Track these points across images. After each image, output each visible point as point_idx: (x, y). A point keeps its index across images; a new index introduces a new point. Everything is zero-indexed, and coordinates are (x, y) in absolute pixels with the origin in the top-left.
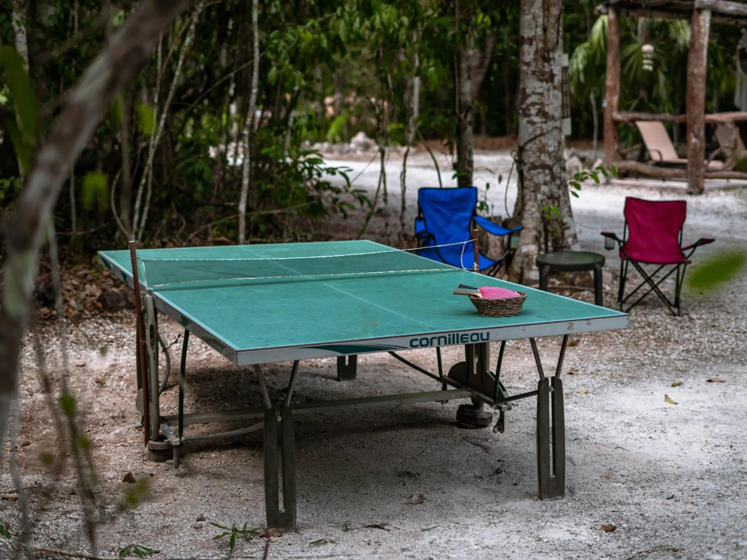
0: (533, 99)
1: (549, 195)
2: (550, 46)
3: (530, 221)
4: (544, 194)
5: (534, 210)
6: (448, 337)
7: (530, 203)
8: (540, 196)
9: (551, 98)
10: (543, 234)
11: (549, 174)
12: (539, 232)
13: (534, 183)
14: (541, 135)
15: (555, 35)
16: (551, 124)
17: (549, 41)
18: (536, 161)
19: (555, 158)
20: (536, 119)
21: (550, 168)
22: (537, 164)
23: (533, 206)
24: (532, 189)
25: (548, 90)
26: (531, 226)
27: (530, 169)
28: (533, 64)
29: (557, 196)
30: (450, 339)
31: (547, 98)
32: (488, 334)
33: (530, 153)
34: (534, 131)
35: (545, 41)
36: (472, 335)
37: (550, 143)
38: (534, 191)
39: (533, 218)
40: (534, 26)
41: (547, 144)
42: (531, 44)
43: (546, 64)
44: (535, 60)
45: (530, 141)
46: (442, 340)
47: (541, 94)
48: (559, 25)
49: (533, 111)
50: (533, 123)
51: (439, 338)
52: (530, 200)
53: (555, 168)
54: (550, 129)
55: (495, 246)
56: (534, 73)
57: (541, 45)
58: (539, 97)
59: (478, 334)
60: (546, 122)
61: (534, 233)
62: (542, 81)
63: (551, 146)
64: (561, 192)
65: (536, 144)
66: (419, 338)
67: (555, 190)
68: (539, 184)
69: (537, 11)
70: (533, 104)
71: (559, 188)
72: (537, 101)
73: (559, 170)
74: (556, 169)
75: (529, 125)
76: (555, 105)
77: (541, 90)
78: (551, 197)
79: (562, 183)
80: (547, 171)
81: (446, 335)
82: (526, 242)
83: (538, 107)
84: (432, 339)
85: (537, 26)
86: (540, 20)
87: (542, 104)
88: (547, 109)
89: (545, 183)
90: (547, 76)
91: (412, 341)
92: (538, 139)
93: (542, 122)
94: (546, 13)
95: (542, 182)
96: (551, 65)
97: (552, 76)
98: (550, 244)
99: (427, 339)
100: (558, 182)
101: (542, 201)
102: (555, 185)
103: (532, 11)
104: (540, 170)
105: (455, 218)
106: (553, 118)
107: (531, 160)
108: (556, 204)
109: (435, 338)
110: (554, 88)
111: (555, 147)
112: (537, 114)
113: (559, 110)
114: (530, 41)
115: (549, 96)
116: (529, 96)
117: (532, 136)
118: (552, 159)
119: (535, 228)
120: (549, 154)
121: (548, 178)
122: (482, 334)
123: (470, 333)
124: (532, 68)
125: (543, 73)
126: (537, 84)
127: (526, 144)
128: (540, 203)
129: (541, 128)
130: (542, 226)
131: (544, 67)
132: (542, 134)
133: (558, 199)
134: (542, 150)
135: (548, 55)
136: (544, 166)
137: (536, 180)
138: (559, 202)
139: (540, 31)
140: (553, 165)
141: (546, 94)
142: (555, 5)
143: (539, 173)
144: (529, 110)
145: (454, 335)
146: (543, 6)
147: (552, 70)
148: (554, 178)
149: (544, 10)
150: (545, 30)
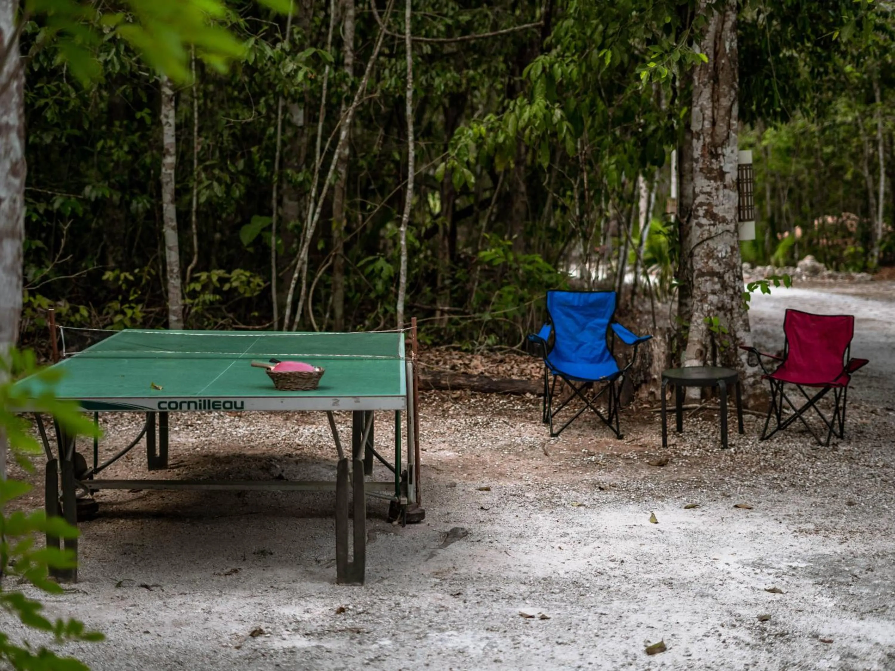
0: (701, 198)
1: (720, 305)
2: (718, 140)
3: (695, 333)
4: (711, 304)
5: (699, 321)
6: (198, 403)
7: (696, 314)
8: (706, 306)
9: (721, 198)
10: (710, 349)
11: (719, 282)
12: (705, 346)
13: (701, 291)
14: (708, 239)
15: (725, 128)
16: (721, 227)
17: (717, 136)
18: (703, 267)
19: (727, 264)
20: (704, 221)
21: (721, 276)
22: (704, 270)
23: (700, 317)
24: (699, 298)
25: (717, 189)
26: (696, 339)
27: (698, 276)
28: (701, 160)
29: (729, 307)
30: (200, 405)
31: (715, 197)
32: (242, 403)
33: (698, 258)
34: (702, 234)
35: (712, 135)
36: (225, 403)
37: (719, 248)
38: (701, 301)
39: (698, 330)
40: (701, 119)
41: (716, 249)
42: (699, 139)
43: (714, 161)
44: (702, 155)
45: (698, 244)
46: (192, 405)
47: (709, 194)
48: (730, 117)
49: (701, 212)
50: (700, 225)
51: (189, 403)
52: (697, 311)
53: (726, 276)
54: (720, 231)
55: (659, 360)
56: (701, 170)
57: (708, 140)
58: (707, 196)
59: (231, 402)
60: (714, 225)
61: (698, 347)
62: (709, 179)
63: (721, 251)
64: (734, 303)
65: (703, 248)
66: (168, 401)
67: (727, 300)
68: (706, 292)
69: (705, 103)
70: (701, 204)
71: (732, 299)
72: (705, 201)
73: (732, 279)
74: (728, 277)
75: (697, 228)
76: (727, 206)
77: (708, 189)
78: (722, 308)
79: (735, 293)
80: (716, 279)
81: (197, 400)
82: (690, 356)
83: (705, 207)
84: (181, 403)
85: (704, 119)
86: (708, 113)
87: (709, 204)
88: (715, 210)
89: (714, 293)
90: (715, 174)
91: (159, 404)
92: (706, 243)
93: (710, 225)
94: (716, 105)
95: (709, 291)
96: (720, 162)
97: (722, 174)
98: (718, 360)
99: (176, 403)
100: (731, 291)
101: (709, 311)
102: (727, 295)
103: (700, 103)
104: (708, 278)
105: (590, 324)
106: (724, 220)
107: (699, 267)
108: (729, 316)
109: (185, 402)
110: (725, 187)
111: (726, 253)
112: (705, 216)
113: (733, 211)
114: (698, 135)
115: (718, 196)
116: (698, 195)
117: (700, 240)
118: (723, 266)
119: (700, 342)
120: (719, 260)
121: (718, 287)
122: (235, 403)
123: (222, 400)
124: (700, 165)
125: (711, 170)
126: (705, 182)
127: (695, 248)
128: (706, 314)
129: (709, 230)
130: (708, 339)
131: (711, 163)
132: (710, 238)
133: (731, 310)
134: (710, 255)
135: (716, 151)
136: (712, 273)
137: (703, 289)
138: (731, 314)
139: (707, 125)
140: (724, 273)
141: (714, 193)
142: (725, 96)
143: (706, 281)
144: (698, 211)
145: (205, 401)
146: (712, 96)
147: (721, 167)
148: (725, 287)
149: (713, 101)
150: (714, 124)
